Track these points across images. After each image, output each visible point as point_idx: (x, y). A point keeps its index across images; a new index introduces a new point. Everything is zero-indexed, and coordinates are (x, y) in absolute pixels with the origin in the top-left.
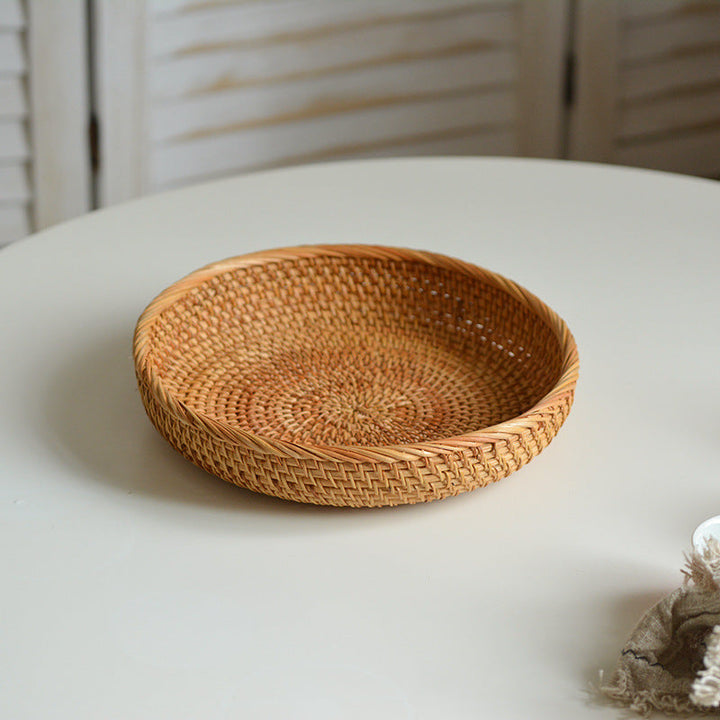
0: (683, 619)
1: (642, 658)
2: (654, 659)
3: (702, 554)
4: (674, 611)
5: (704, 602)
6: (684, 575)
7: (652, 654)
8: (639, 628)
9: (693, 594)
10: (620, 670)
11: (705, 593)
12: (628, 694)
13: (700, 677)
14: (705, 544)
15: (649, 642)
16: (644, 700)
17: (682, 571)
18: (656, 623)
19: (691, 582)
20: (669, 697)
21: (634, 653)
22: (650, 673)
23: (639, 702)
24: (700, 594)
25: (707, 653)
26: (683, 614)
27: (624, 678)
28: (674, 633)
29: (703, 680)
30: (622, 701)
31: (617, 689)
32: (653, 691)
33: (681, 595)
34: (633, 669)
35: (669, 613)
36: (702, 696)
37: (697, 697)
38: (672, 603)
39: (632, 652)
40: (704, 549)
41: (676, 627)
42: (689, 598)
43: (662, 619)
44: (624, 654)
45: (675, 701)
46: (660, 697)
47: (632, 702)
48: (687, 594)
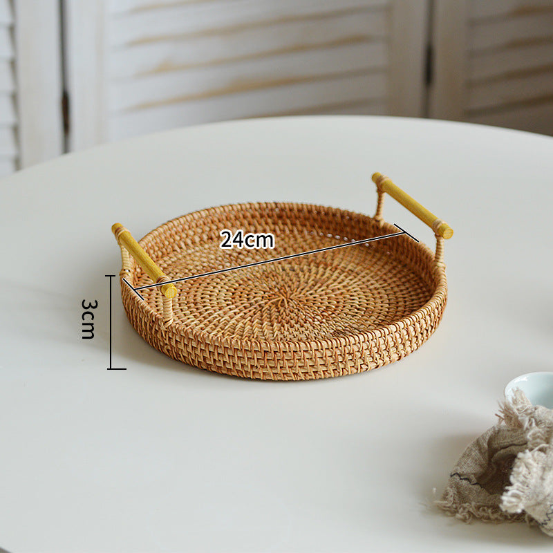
0: (496, 450)
1: (466, 479)
2: (474, 480)
3: (511, 402)
4: (489, 443)
5: (511, 436)
6: (498, 418)
7: (473, 476)
8: (463, 457)
9: (503, 430)
10: (448, 488)
11: (513, 430)
12: (454, 506)
13: (507, 491)
14: (513, 395)
15: (470, 468)
16: (467, 510)
17: (497, 415)
18: (475, 453)
19: (503, 423)
20: (486, 508)
21: (459, 475)
22: (471, 490)
23: (462, 512)
24: (509, 431)
25: (513, 473)
26: (496, 446)
27: (451, 494)
28: (490, 461)
29: (509, 493)
30: (450, 511)
31: (446, 502)
32: (473, 503)
33: (494, 432)
34: (458, 487)
35: (485, 445)
36: (509, 505)
37: (505, 506)
38: (487, 438)
39: (458, 474)
40: (513, 398)
41: (491, 456)
42: (501, 434)
43: (480, 450)
44: (451, 476)
45: (490, 511)
46: (478, 508)
47: (458, 512)
48: (499, 431)
